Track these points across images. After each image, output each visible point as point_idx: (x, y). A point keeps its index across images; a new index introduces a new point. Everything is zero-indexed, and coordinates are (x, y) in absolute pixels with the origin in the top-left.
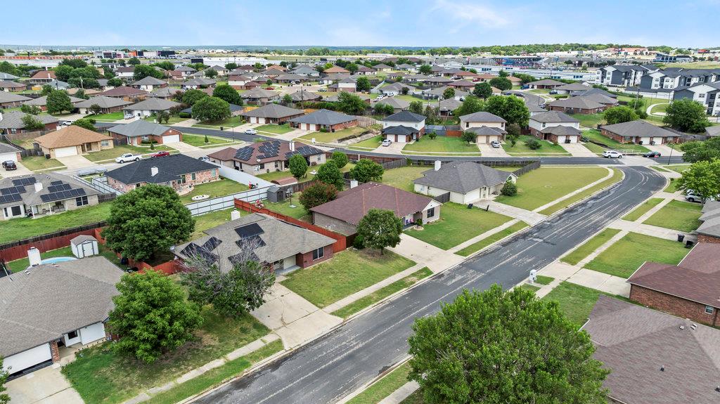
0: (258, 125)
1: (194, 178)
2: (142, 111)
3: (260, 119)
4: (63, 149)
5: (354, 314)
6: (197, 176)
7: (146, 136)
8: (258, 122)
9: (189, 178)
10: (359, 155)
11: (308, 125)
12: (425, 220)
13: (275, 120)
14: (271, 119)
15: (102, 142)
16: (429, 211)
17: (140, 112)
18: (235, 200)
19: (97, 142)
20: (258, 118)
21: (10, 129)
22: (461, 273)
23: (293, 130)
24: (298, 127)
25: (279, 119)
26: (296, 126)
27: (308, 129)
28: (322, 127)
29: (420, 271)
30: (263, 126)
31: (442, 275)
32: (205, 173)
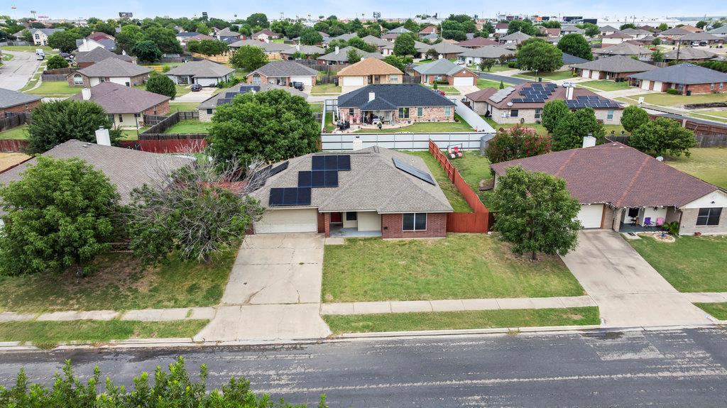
0: (590, 80)
1: (420, 113)
2: (474, 58)
3: (594, 73)
4: (351, 78)
5: (359, 334)
6: (424, 112)
7: (440, 75)
8: (590, 77)
9: (414, 112)
10: (684, 121)
11: (652, 83)
12: (688, 227)
13: (612, 74)
14: (609, 73)
15: (392, 77)
16: (703, 212)
17: (471, 59)
18: (430, 141)
19: (385, 75)
20: (591, 71)
21: (339, 62)
22: (664, 348)
23: (631, 88)
24: (638, 86)
25: (618, 74)
26: (636, 83)
27: (651, 88)
28: (673, 88)
29: (575, 309)
30: (596, 81)
31: (618, 335)
32: (435, 109)
